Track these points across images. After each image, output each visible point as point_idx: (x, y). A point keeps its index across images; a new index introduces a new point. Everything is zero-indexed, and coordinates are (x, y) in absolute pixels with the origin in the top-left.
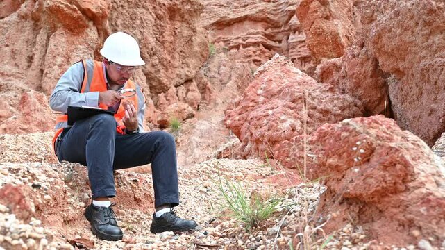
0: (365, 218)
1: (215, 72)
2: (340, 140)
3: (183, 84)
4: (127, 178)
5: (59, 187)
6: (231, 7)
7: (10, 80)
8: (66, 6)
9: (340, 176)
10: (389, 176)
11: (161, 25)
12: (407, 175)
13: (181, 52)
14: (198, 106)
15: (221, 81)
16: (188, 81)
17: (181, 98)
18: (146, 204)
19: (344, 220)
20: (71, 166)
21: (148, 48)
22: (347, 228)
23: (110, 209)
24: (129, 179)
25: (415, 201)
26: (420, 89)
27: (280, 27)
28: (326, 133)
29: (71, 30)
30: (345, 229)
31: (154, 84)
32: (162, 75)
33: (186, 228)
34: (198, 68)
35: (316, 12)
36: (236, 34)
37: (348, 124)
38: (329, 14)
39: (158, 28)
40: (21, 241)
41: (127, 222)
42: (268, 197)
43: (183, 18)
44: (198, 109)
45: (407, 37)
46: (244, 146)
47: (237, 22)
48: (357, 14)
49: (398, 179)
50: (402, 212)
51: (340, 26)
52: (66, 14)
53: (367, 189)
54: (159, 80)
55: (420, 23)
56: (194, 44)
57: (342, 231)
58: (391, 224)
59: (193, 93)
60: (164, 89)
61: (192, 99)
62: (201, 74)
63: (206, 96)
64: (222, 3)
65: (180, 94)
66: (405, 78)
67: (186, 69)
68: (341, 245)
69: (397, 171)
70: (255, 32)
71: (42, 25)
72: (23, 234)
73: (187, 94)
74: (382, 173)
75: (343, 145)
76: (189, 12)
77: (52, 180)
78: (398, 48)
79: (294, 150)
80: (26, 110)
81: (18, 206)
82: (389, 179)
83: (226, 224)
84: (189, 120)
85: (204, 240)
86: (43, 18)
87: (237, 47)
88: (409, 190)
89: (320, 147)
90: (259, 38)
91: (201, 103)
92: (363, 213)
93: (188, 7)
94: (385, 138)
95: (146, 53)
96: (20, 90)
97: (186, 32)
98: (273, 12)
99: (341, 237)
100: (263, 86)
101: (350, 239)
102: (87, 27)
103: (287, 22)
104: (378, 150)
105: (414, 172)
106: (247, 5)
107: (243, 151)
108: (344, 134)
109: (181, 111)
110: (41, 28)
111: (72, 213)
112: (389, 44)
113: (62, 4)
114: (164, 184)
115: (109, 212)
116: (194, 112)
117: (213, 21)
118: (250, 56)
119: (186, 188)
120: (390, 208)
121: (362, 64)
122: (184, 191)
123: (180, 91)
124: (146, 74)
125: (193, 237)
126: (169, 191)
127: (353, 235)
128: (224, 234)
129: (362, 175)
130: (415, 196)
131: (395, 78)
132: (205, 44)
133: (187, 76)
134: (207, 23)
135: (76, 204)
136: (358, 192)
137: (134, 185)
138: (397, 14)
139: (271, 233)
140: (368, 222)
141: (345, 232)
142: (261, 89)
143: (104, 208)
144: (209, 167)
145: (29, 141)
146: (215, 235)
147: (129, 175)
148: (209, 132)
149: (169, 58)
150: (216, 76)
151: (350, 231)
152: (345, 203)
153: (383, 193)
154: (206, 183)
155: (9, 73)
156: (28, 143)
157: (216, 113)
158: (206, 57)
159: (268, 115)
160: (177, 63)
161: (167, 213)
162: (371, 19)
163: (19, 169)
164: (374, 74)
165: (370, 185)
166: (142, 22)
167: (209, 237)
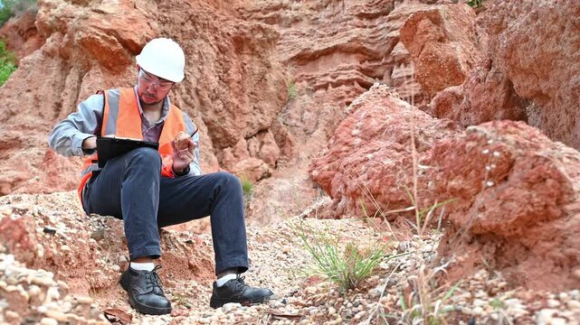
0: (506, 261)
1: (297, 120)
2: (465, 153)
3: (255, 136)
4: (178, 239)
5: (84, 242)
6: (315, 36)
7: (32, 134)
8: (103, 37)
9: (467, 205)
10: (537, 196)
11: (225, 60)
12: (562, 193)
13: (252, 93)
14: (276, 163)
15: (305, 131)
16: (262, 131)
17: (253, 154)
18: (205, 273)
19: (476, 265)
20: (103, 220)
21: (209, 90)
22: (481, 274)
23: (154, 273)
24: (182, 241)
25: (576, 229)
26: (572, 116)
27: (380, 59)
28: (445, 147)
29: (109, 68)
30: (477, 276)
31: (217, 136)
32: (227, 124)
33: (259, 298)
34: (274, 114)
35: (426, 32)
36: (323, 71)
37: (475, 131)
38: (443, 35)
39: (221, 65)
40: (20, 287)
41: (179, 295)
42: (368, 253)
43: (253, 50)
44: (276, 167)
45: (550, 46)
46: (336, 204)
47: (323, 55)
48: (480, 34)
49: (549, 200)
50: (559, 247)
51: (458, 50)
52: (104, 48)
53: (506, 216)
54: (224, 131)
55: (567, 26)
56: (269, 83)
57: (473, 279)
58: (543, 264)
59: (269, 147)
60: (231, 142)
61: (267, 155)
62: (278, 122)
63: (286, 150)
64: (304, 32)
65: (252, 148)
66: (550, 104)
67: (259, 116)
68: (473, 297)
69: (548, 189)
70: (348, 67)
71: (73, 64)
72: (24, 278)
73: (261, 147)
74: (526, 193)
75: (469, 160)
76: (261, 42)
77: (74, 231)
78: (538, 62)
79: (401, 176)
80: (52, 168)
81: (18, 245)
82: (536, 200)
83: (311, 289)
84: (264, 180)
85: (281, 309)
86: (75, 54)
87: (325, 87)
88: (567, 215)
89: (437, 168)
90: (353, 74)
91: (279, 159)
92: (502, 254)
93: (259, 36)
94: (528, 145)
95: (207, 97)
96: (45, 145)
97: (257, 69)
98: (371, 40)
99: (472, 287)
100: (359, 124)
101: (486, 288)
102: (130, 64)
103: (389, 52)
104: (520, 162)
105: (572, 190)
106: (336, 33)
107: (335, 210)
108: (471, 144)
109: (253, 170)
110: (71, 68)
111: (103, 278)
112: (526, 58)
113: (98, 35)
114: (227, 242)
115: (153, 278)
116: (271, 171)
117: (292, 55)
118: (342, 98)
119: (259, 253)
120: (540, 242)
121: (491, 90)
122: (256, 258)
123: (252, 145)
124: (207, 124)
125: (268, 307)
126: (234, 252)
127: (489, 282)
128: (310, 302)
129: (498, 199)
130: (576, 222)
131: (536, 107)
132: (283, 83)
133: (260, 124)
134: (285, 57)
135: (108, 266)
136: (494, 223)
137: (189, 248)
138: (535, 17)
139: (373, 295)
140: (509, 266)
141: (477, 280)
142: (357, 128)
143: (146, 272)
144: (289, 229)
145: (52, 202)
146: (296, 304)
147: (182, 235)
148: (290, 193)
149: (236, 101)
150: (298, 124)
151: (484, 279)
152: (476, 243)
153: (530, 221)
154: (286, 248)
155: (31, 125)
156: (51, 205)
157: (300, 171)
158: (284, 101)
159: (367, 160)
160: (247, 108)
161: (232, 281)
162: (500, 28)
163: (27, 210)
164: (507, 102)
165: (510, 211)
166: (201, 57)
167: (288, 306)
